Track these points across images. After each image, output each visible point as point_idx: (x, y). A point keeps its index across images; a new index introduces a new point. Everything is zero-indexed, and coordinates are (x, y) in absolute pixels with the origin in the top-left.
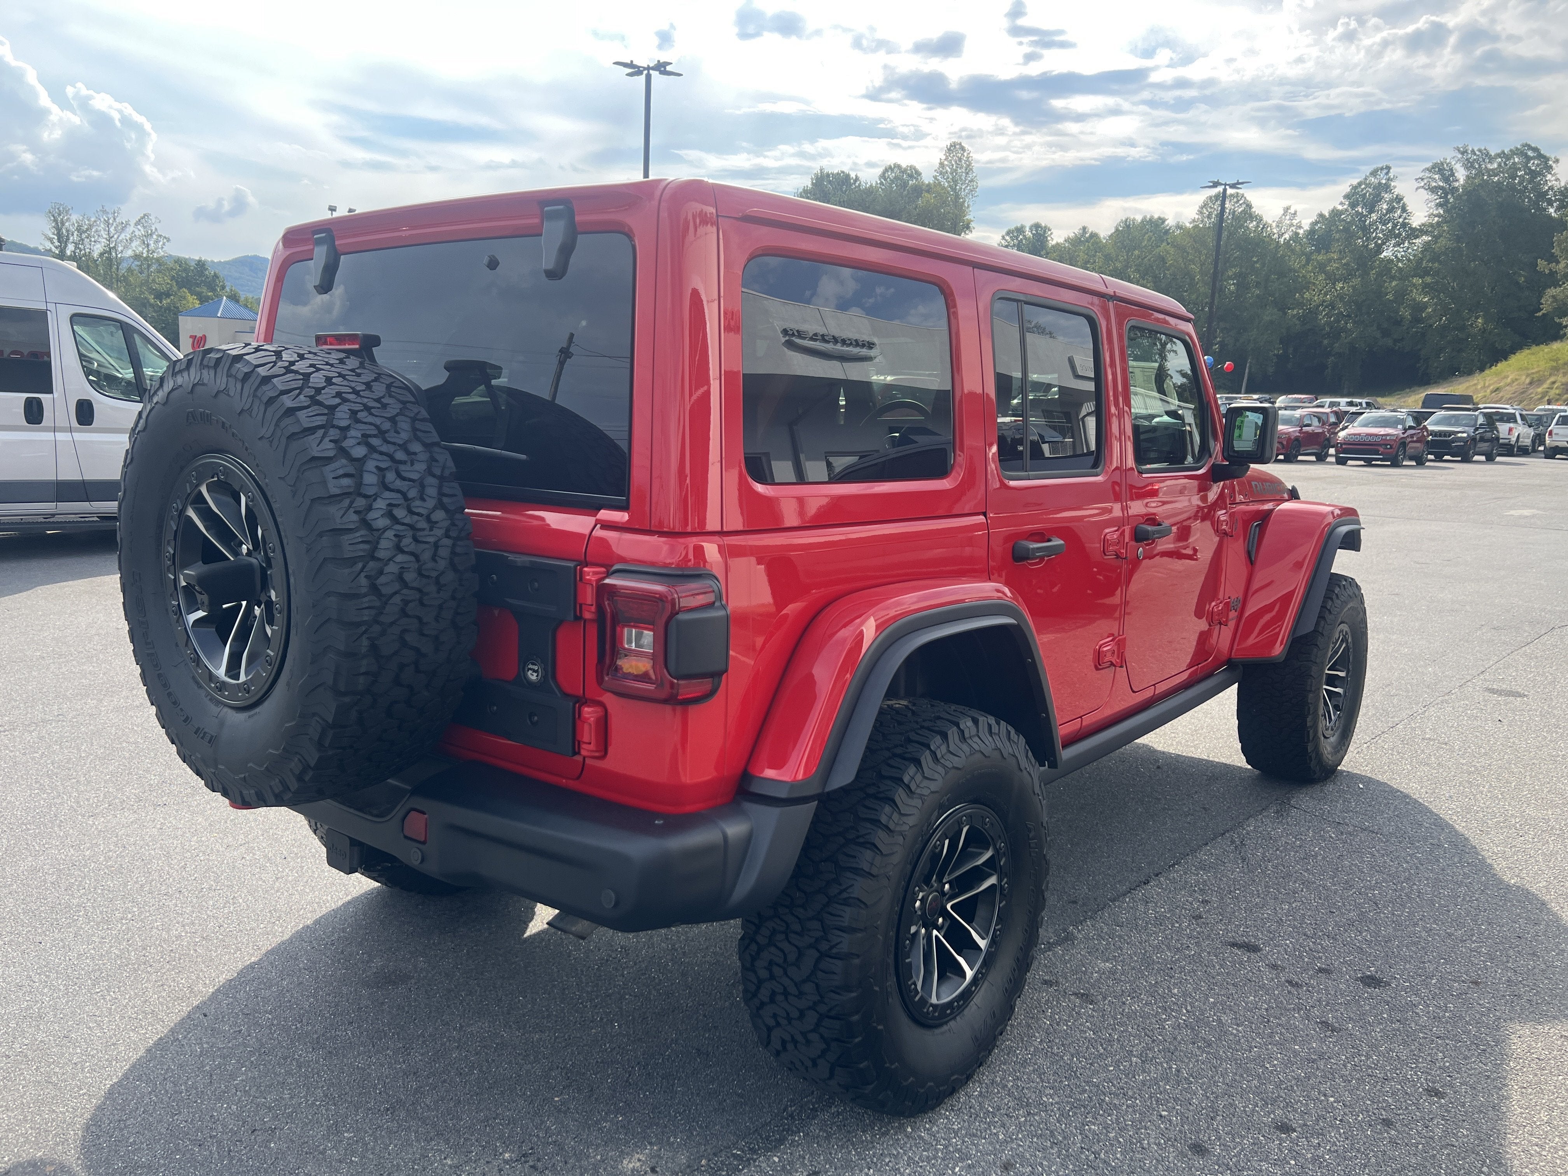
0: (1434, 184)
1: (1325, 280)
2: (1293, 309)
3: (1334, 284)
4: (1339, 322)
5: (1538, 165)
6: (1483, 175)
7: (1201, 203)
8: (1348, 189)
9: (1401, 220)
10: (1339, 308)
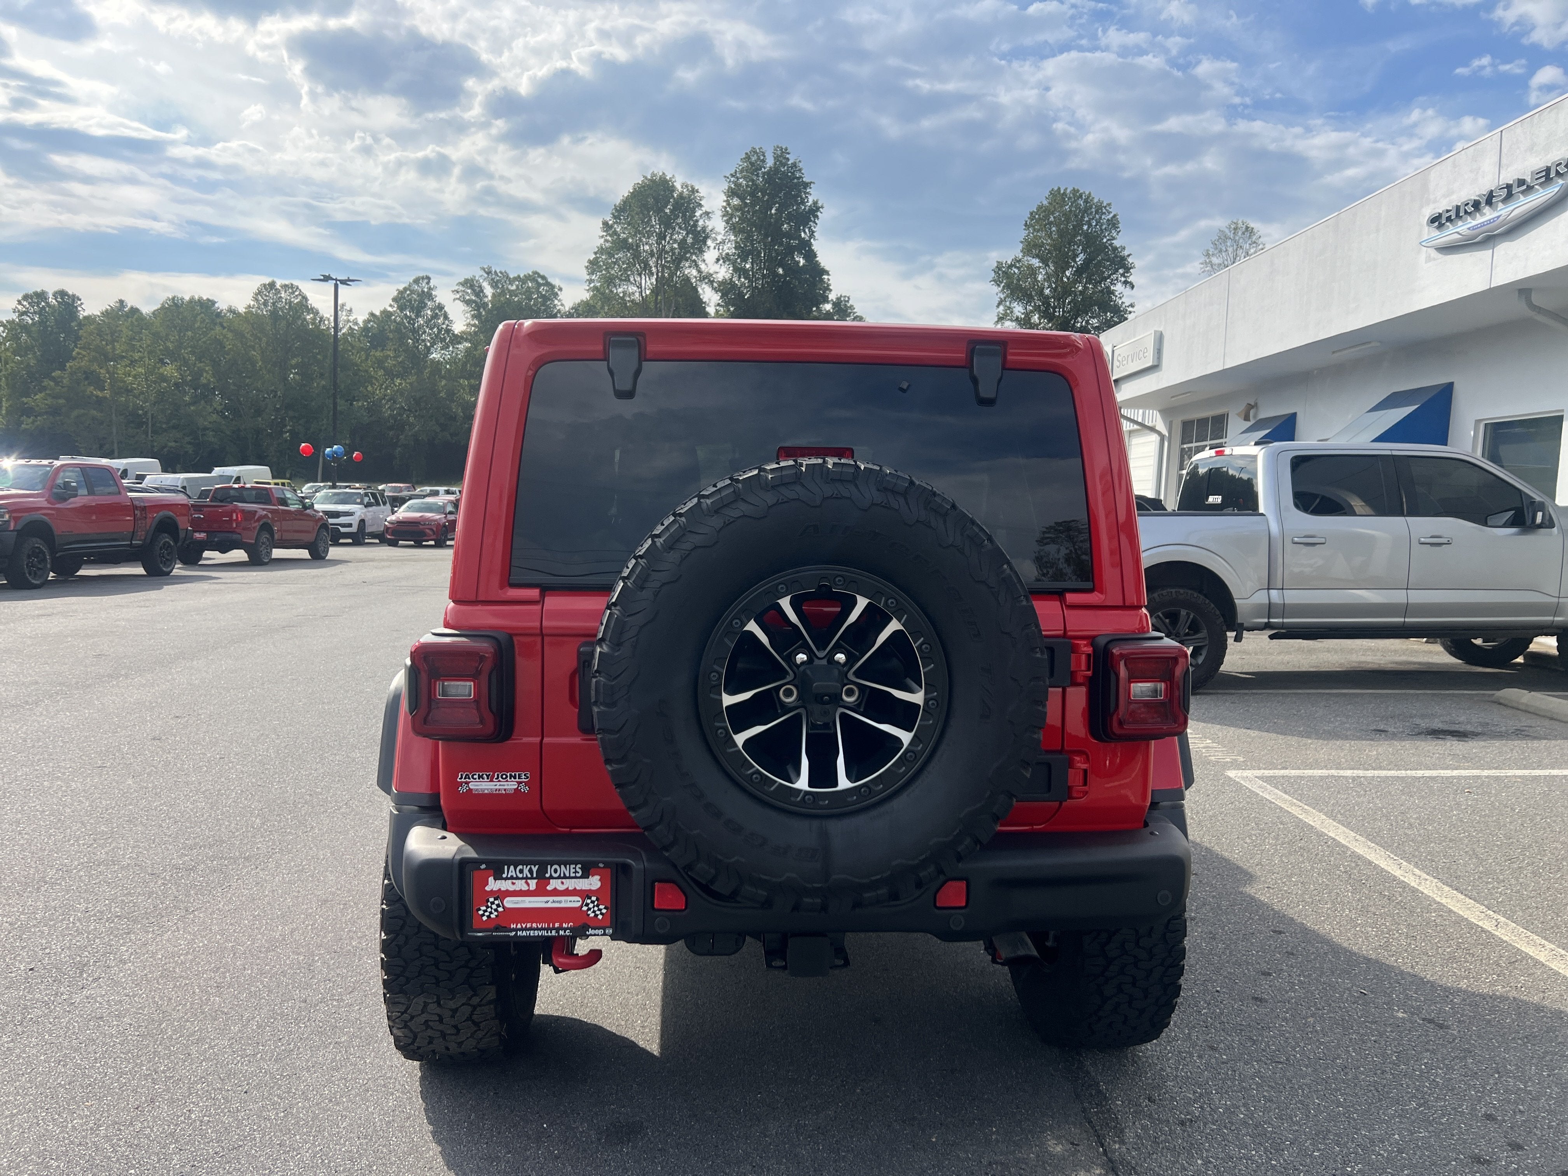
0: (468, 298)
1: (384, 375)
2: (358, 401)
3: (392, 380)
4: (401, 415)
5: (547, 291)
6: (506, 294)
7: (255, 290)
8: (396, 293)
9: (444, 326)
10: (400, 403)
